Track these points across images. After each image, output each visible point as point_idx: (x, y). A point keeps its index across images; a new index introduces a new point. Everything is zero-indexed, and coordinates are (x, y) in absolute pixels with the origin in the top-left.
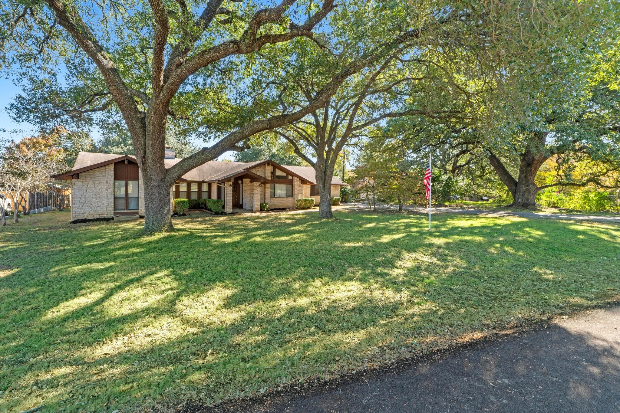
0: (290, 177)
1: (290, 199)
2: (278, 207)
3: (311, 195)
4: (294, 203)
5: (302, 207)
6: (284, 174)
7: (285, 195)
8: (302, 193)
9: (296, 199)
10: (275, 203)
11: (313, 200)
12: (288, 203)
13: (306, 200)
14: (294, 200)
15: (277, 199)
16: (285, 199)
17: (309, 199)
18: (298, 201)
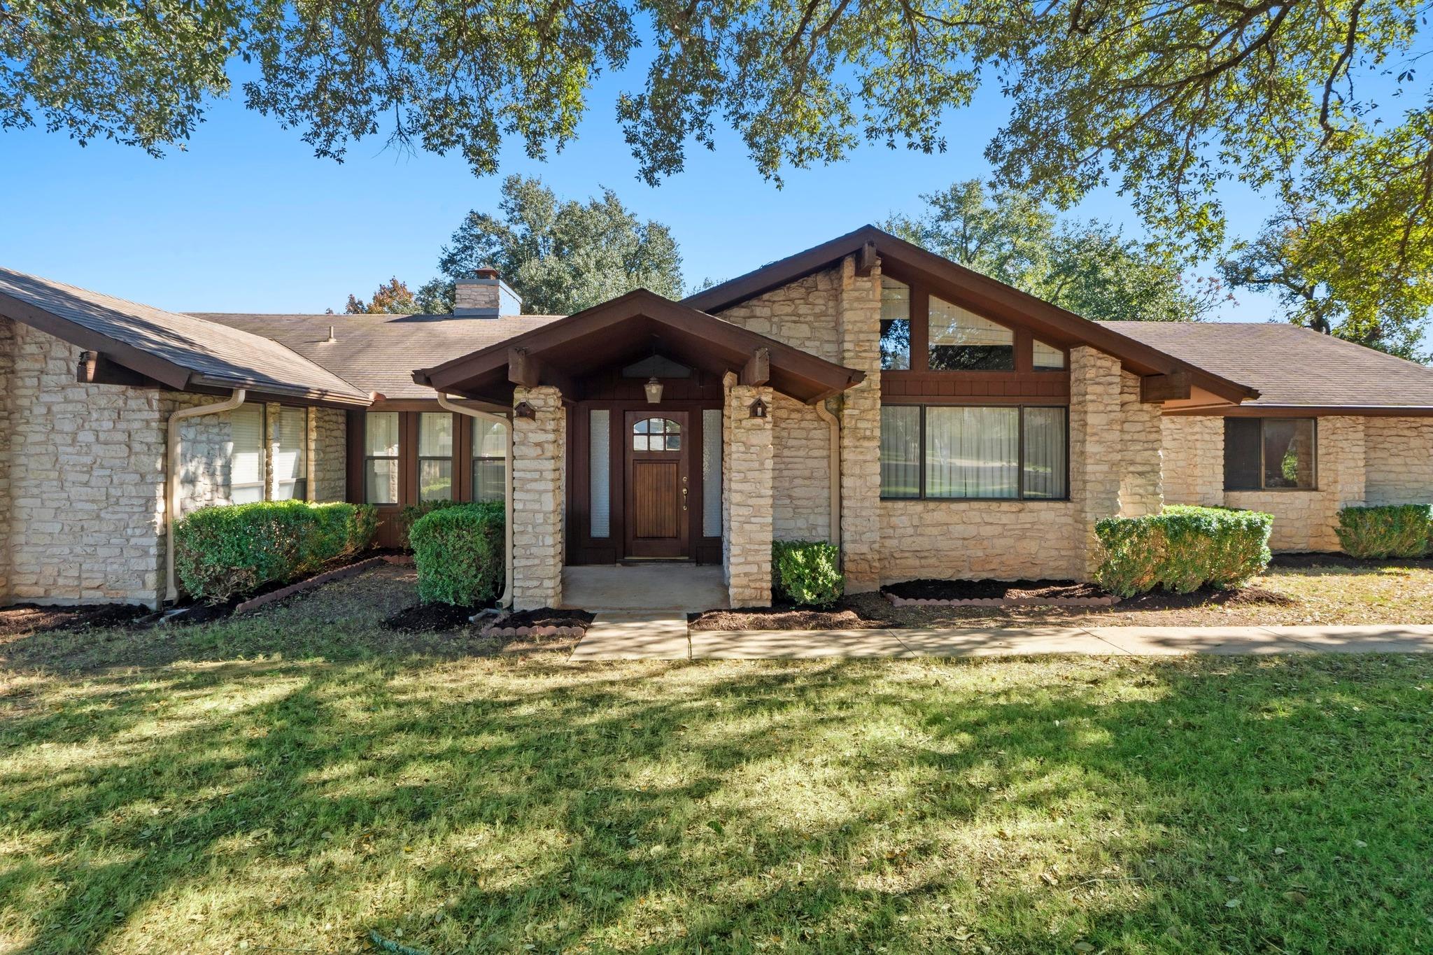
0: (1045, 356)
1: (1048, 513)
2: (945, 574)
3: (1228, 487)
4: (1078, 543)
5: (1148, 580)
6: (1002, 336)
7: (1007, 485)
8: (1149, 472)
9: (1093, 517)
10: (922, 543)
11: (1255, 530)
12: (1031, 546)
13: (1180, 529)
14: (1079, 520)
15: (940, 513)
16: (1006, 514)
17: (1214, 517)
18: (1111, 532)
